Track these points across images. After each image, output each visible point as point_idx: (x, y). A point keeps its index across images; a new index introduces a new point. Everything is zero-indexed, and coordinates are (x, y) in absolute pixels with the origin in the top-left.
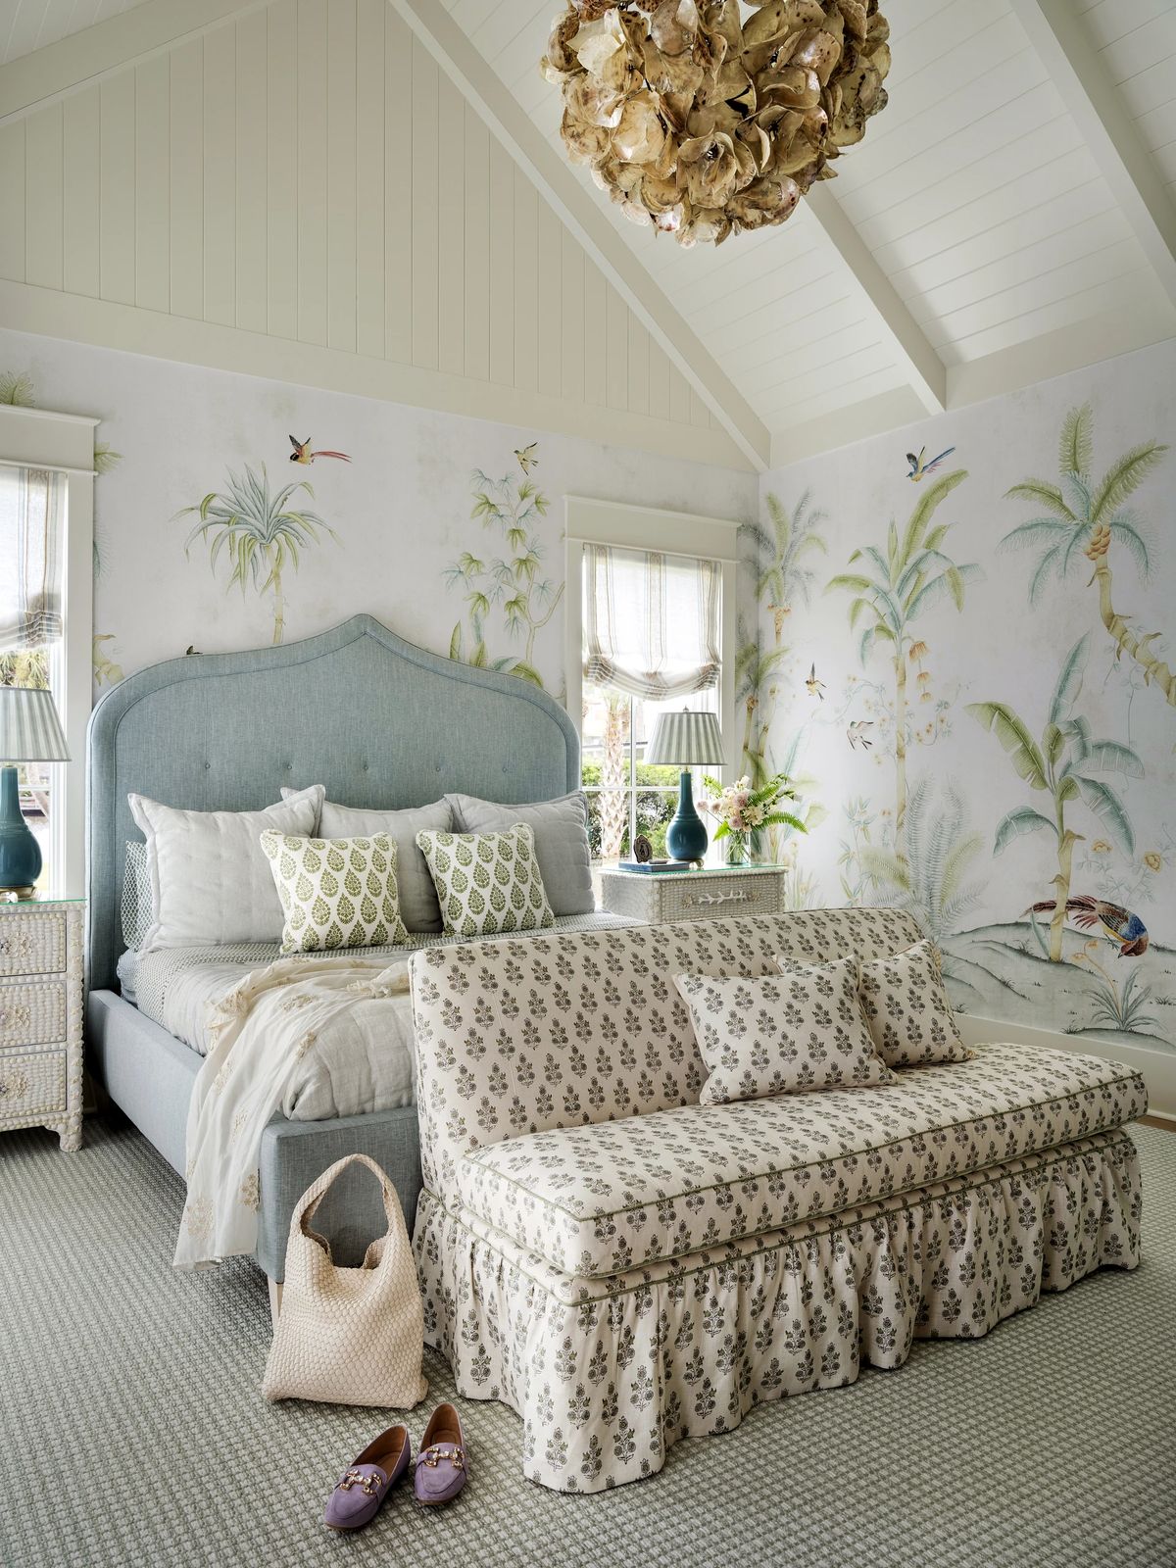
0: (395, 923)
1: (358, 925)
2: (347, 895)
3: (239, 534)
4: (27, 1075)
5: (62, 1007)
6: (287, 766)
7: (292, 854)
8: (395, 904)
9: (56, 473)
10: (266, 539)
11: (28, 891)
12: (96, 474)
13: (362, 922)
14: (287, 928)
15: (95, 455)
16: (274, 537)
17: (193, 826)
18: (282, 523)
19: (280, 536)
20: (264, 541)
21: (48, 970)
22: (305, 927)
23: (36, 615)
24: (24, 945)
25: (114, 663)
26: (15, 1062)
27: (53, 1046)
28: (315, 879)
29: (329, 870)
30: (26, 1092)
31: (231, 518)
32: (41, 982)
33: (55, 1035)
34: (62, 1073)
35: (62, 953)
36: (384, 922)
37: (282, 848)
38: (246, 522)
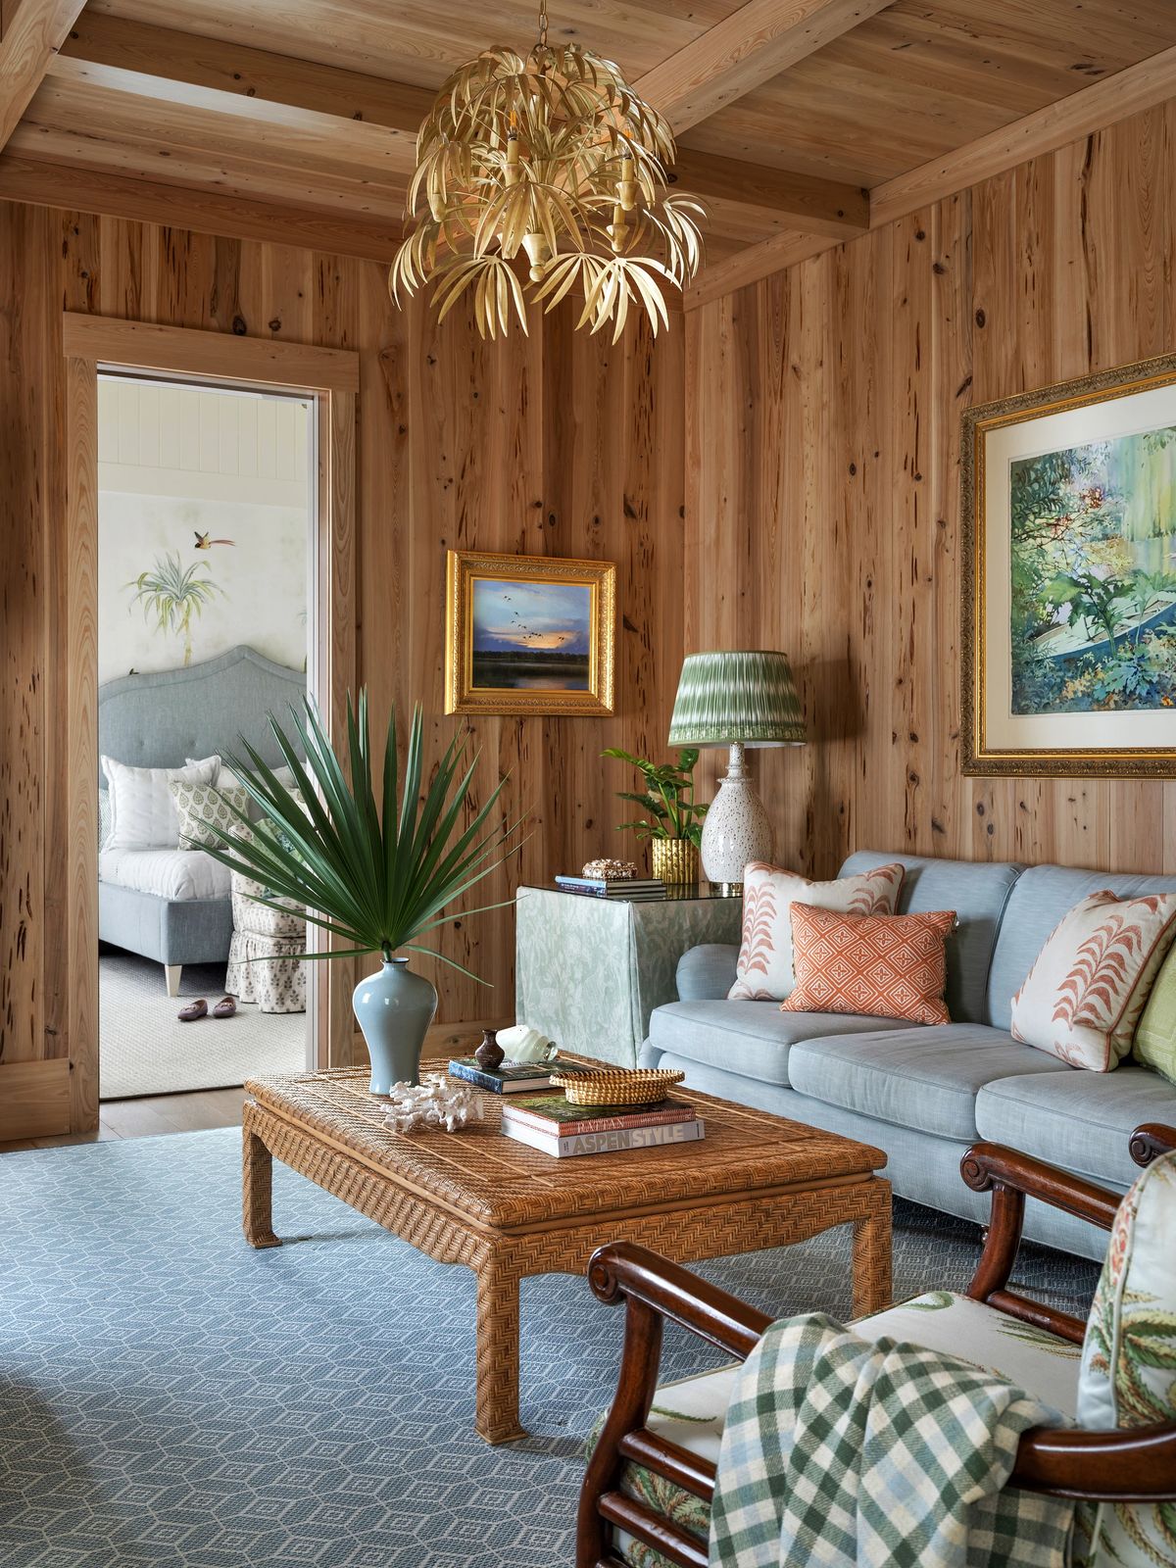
2: (218, 818)
3: (163, 597)
6: (192, 743)
7: (187, 794)
10: (180, 599)
16: (185, 598)
17: (137, 777)
18: (189, 588)
19: (189, 597)
20: (178, 601)
22: (193, 835)
28: (200, 808)
31: (157, 587)
37: (181, 790)
38: (167, 589)
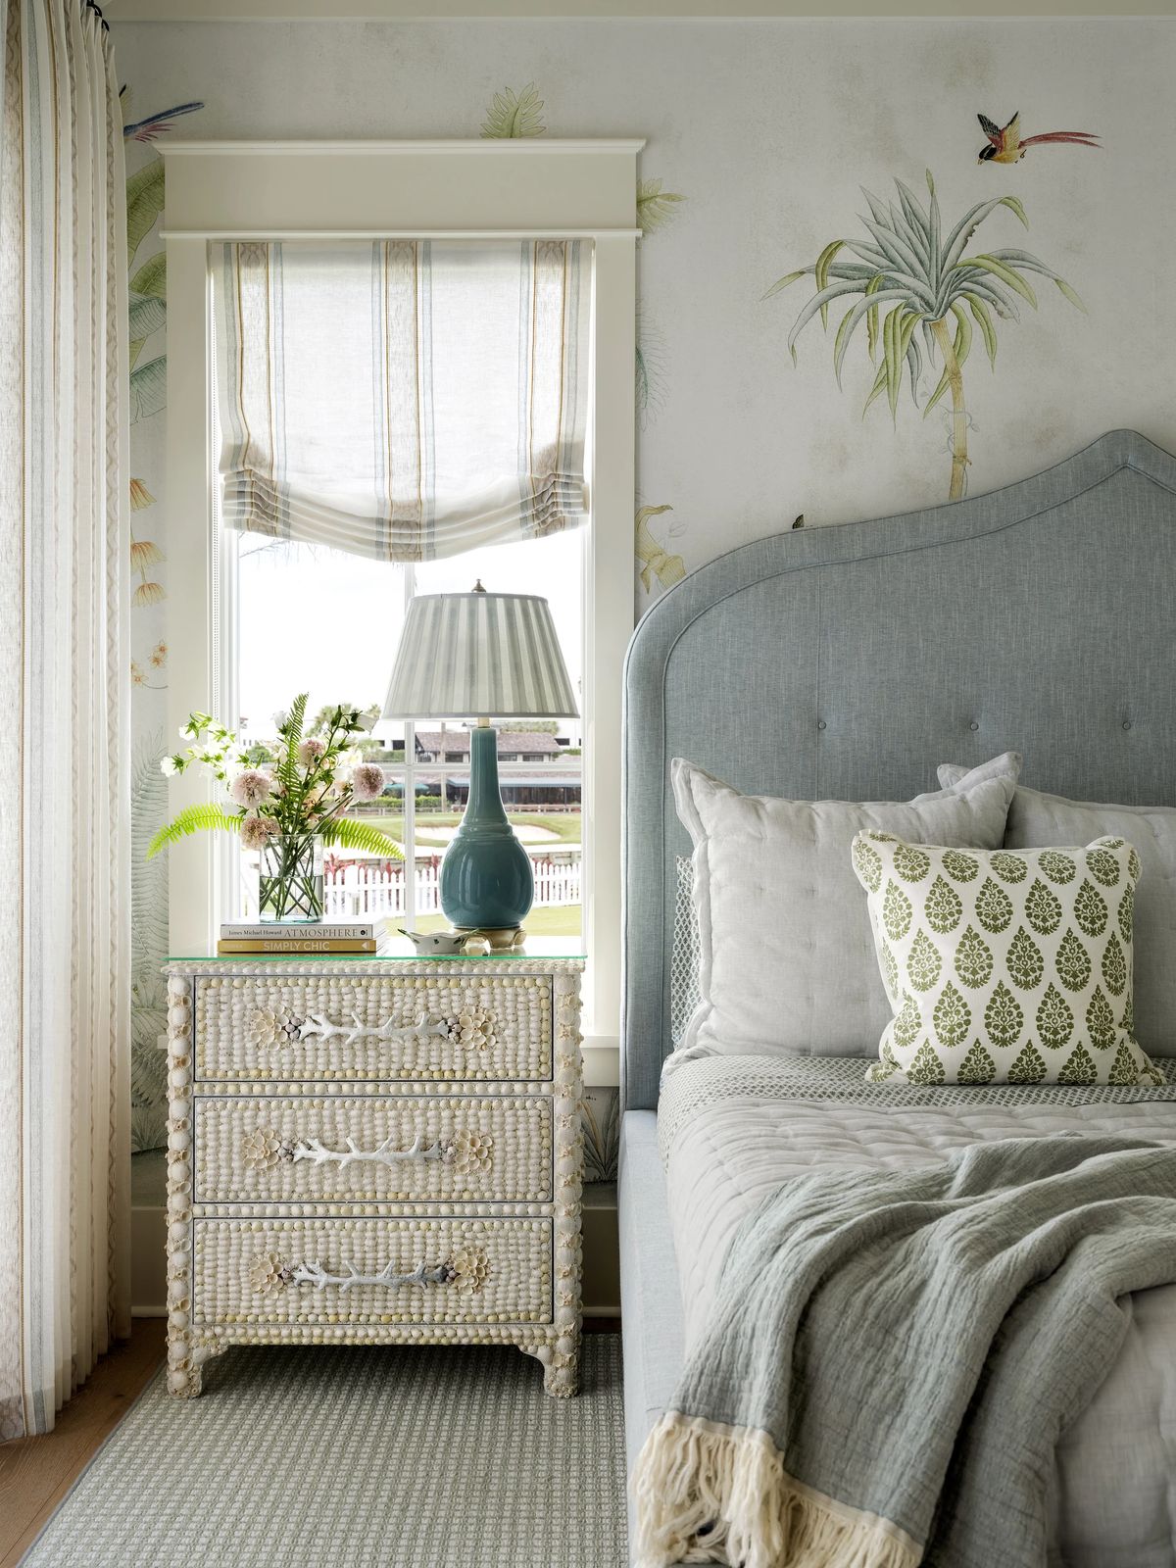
0: (1116, 1047)
1: (1029, 1049)
2: (1009, 984)
3: (885, 308)
4: (489, 1251)
5: (546, 1142)
6: (968, 724)
7: (906, 887)
8: (1118, 1005)
9: (577, 242)
10: (933, 311)
11: (509, 936)
12: (639, 233)
13: (1038, 1044)
14: (889, 1036)
15: (640, 202)
16: (949, 305)
17: (769, 831)
18: (963, 279)
19: (962, 303)
20: (930, 316)
21: (523, 1075)
22: (919, 1044)
23: (547, 480)
24: (484, 1029)
25: (671, 552)
26: (470, 1229)
27: (531, 1209)
28: (947, 946)
29: (978, 928)
30: (487, 1283)
31: (870, 280)
32: (511, 1095)
33: (533, 1189)
34: (544, 1257)
35: (545, 1047)
36: (1088, 1046)
37: (889, 873)
38: (898, 285)
